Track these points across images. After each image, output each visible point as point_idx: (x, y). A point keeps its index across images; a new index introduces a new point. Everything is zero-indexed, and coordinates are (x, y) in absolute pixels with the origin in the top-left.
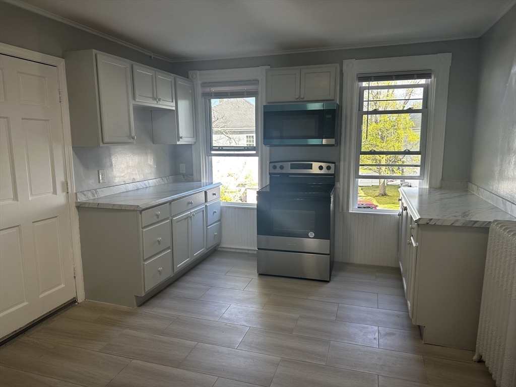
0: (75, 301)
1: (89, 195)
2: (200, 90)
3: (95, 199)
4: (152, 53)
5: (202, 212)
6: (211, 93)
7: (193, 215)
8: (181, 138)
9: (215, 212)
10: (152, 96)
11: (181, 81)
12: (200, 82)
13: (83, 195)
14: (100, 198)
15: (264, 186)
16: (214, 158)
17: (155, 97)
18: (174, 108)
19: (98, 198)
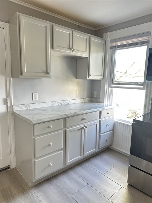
0: (9, 168)
1: (23, 107)
2: (109, 45)
3: (27, 110)
4: (80, 24)
5: (96, 125)
6: (116, 46)
7: (86, 127)
8: (90, 75)
9: (107, 125)
10: (68, 47)
11: (95, 39)
12: (109, 40)
13: (18, 107)
14: (31, 109)
15: (146, 113)
16: (114, 89)
17: (71, 47)
18: (87, 56)
19: (30, 109)
